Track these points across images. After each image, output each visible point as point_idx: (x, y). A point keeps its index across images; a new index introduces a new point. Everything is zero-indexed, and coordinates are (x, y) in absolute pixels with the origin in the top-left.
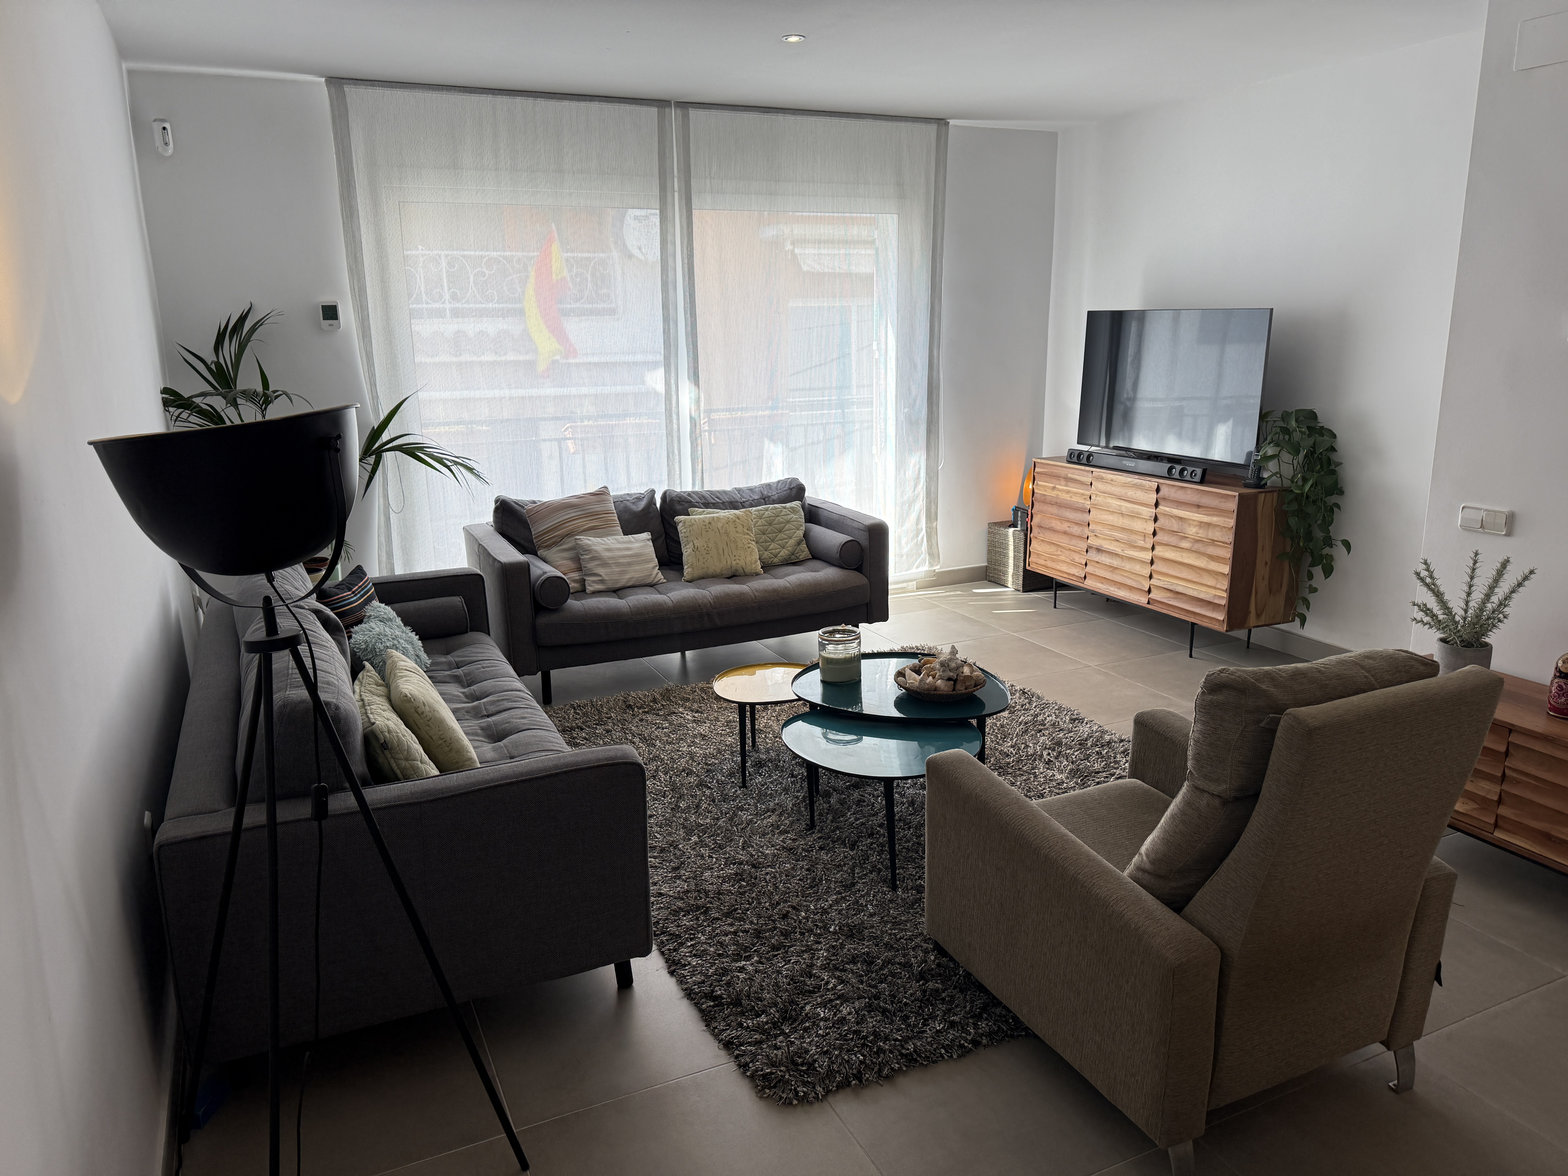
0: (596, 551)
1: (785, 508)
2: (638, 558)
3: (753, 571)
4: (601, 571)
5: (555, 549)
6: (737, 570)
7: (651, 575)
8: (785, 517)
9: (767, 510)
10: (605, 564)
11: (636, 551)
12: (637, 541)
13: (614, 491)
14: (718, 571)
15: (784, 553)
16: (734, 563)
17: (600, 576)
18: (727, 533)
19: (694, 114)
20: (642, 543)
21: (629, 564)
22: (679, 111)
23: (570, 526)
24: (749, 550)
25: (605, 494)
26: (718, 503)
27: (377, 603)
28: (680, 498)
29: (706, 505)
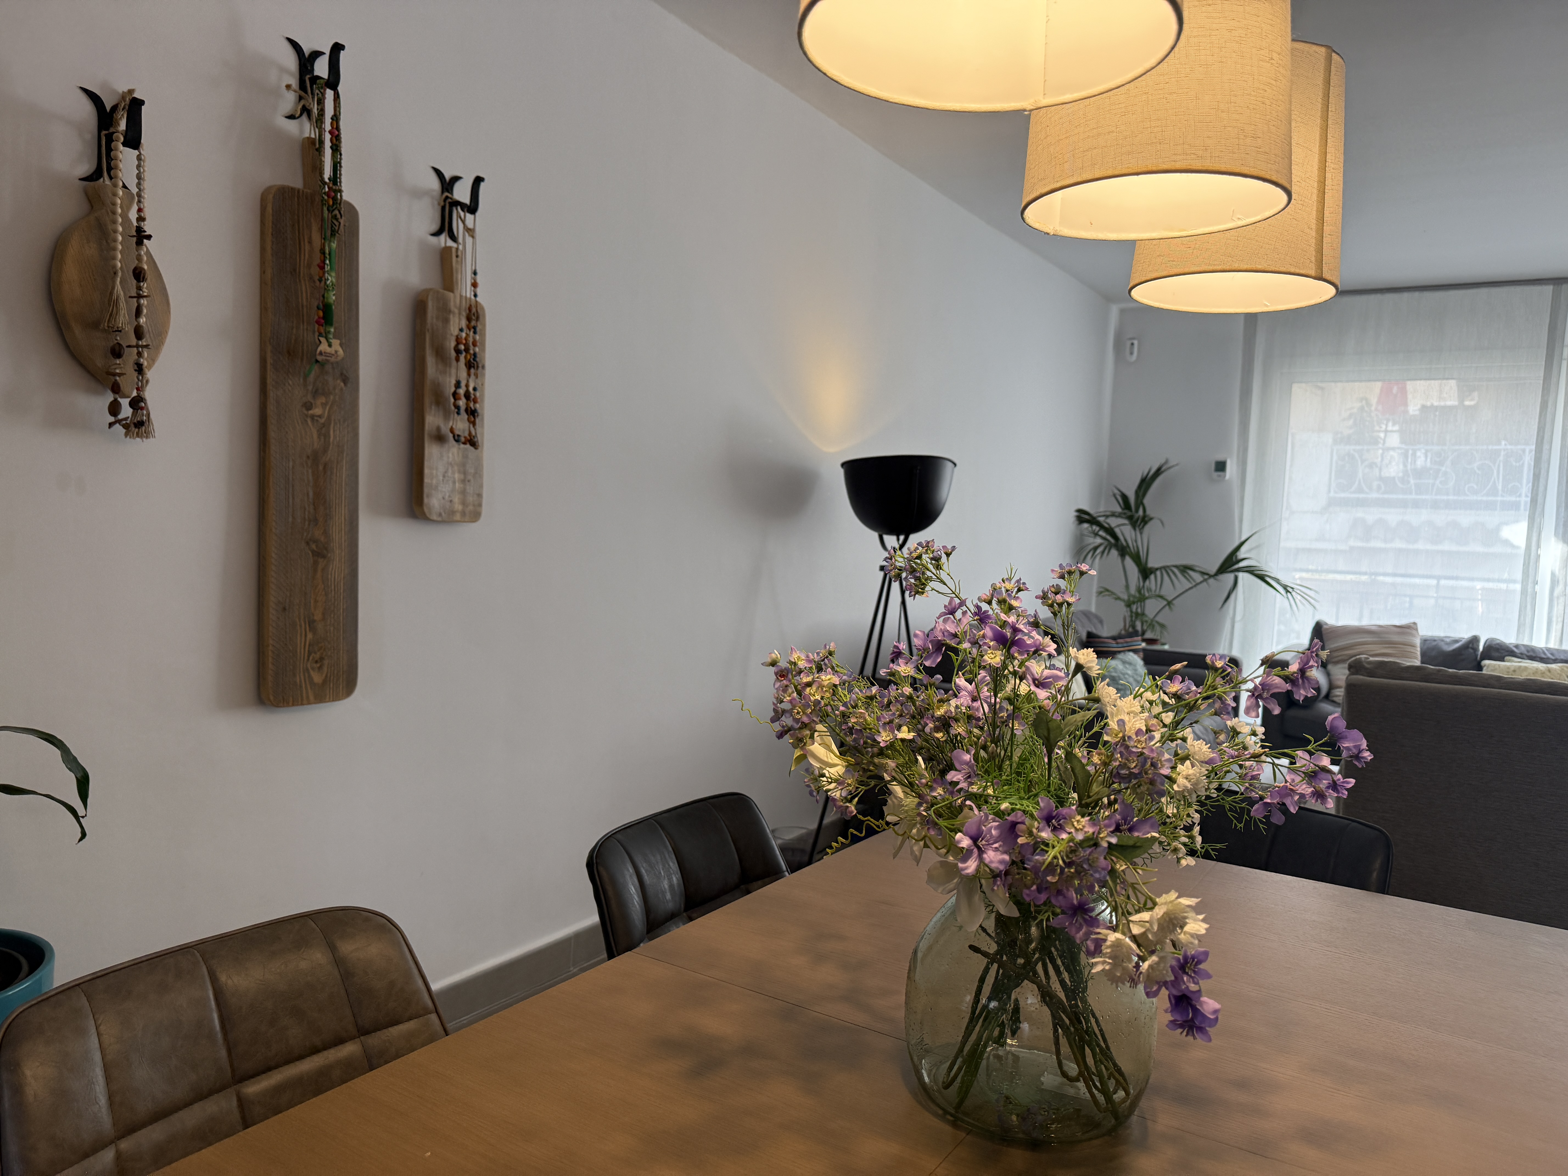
13: (1425, 630)
25: (1410, 628)
26: (1548, 658)
27: (1131, 654)
28: (1501, 646)
29: (1532, 658)
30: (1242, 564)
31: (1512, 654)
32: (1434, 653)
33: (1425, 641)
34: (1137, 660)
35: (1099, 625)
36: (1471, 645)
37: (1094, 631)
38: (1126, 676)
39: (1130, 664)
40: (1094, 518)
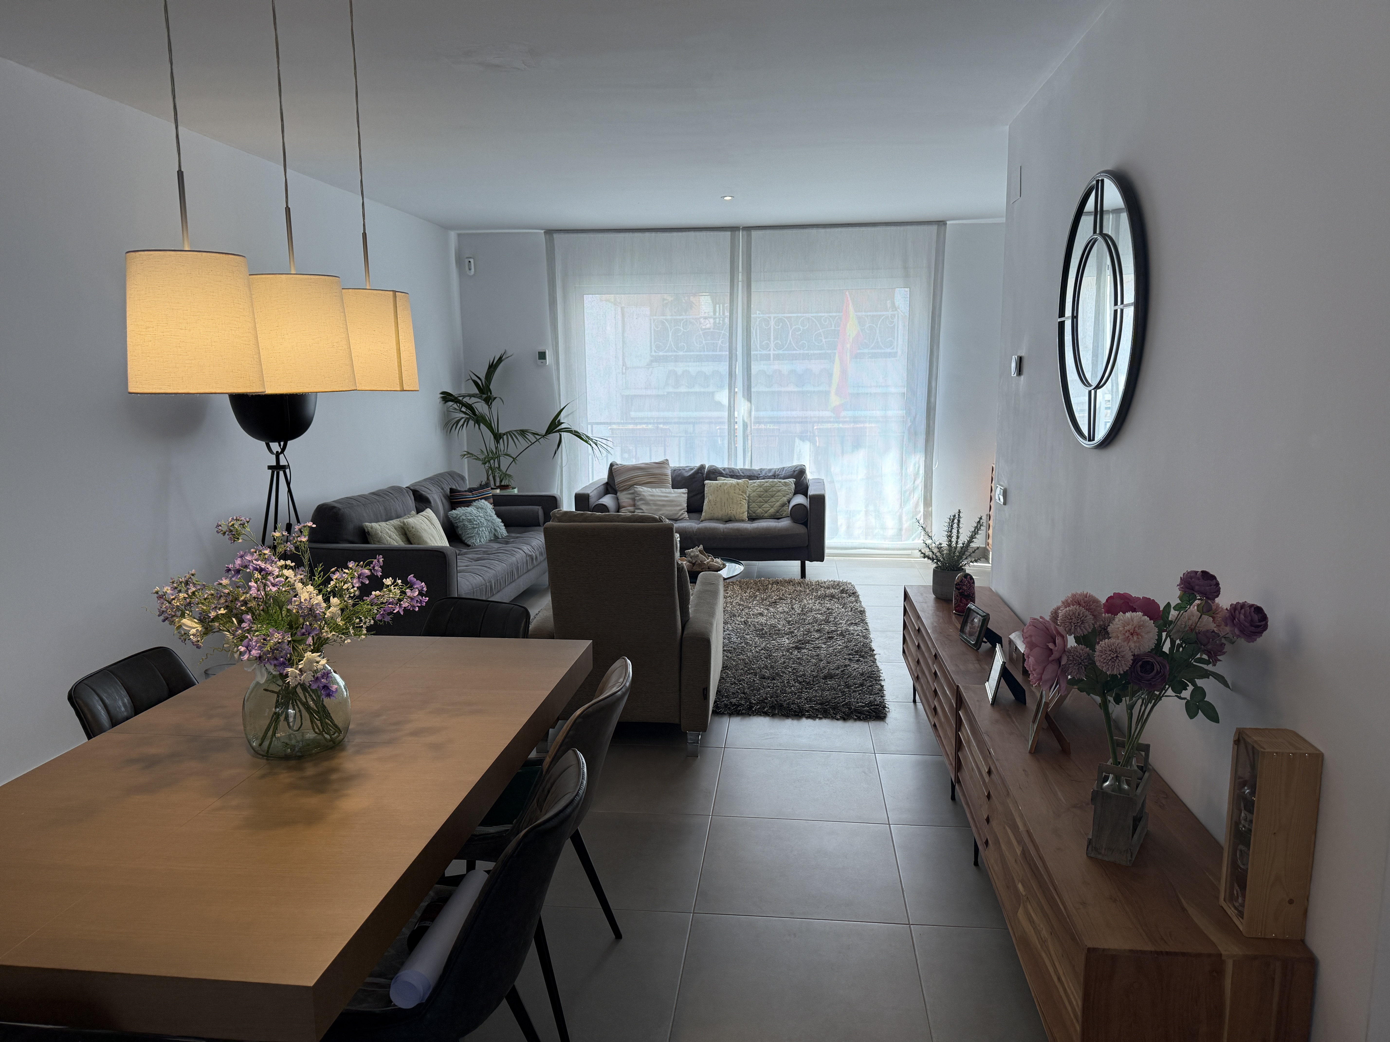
0: (643, 495)
1: (780, 482)
2: (671, 503)
3: (741, 519)
4: (644, 507)
5: (625, 493)
6: (731, 517)
7: (678, 514)
8: (777, 488)
9: (767, 482)
10: (647, 503)
11: (671, 499)
12: (675, 493)
13: (674, 464)
14: (720, 516)
15: (772, 511)
16: (729, 512)
17: (642, 510)
18: (728, 493)
19: (754, 233)
20: (681, 495)
21: (664, 506)
22: (745, 233)
23: (636, 480)
24: (740, 505)
25: (665, 462)
26: (741, 476)
27: (483, 501)
28: (715, 470)
29: (732, 477)
30: (563, 426)
31: (721, 474)
32: (679, 479)
33: (674, 471)
34: (488, 506)
35: (461, 482)
36: (700, 472)
37: (454, 487)
38: (479, 518)
39: (482, 508)
40: (456, 398)
